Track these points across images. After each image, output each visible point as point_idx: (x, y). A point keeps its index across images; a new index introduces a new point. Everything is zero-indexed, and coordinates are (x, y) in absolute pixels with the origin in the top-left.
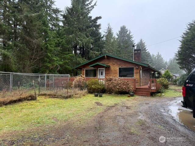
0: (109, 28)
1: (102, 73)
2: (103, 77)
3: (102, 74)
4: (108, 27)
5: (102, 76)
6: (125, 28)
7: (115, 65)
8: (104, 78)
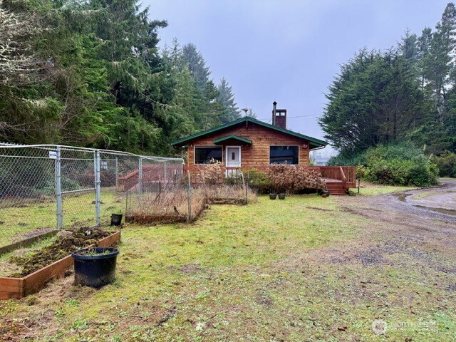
0: (175, 49)
1: (233, 155)
2: (237, 163)
3: (233, 158)
4: (174, 47)
5: (233, 162)
6: (194, 49)
7: (262, 141)
8: (240, 166)
